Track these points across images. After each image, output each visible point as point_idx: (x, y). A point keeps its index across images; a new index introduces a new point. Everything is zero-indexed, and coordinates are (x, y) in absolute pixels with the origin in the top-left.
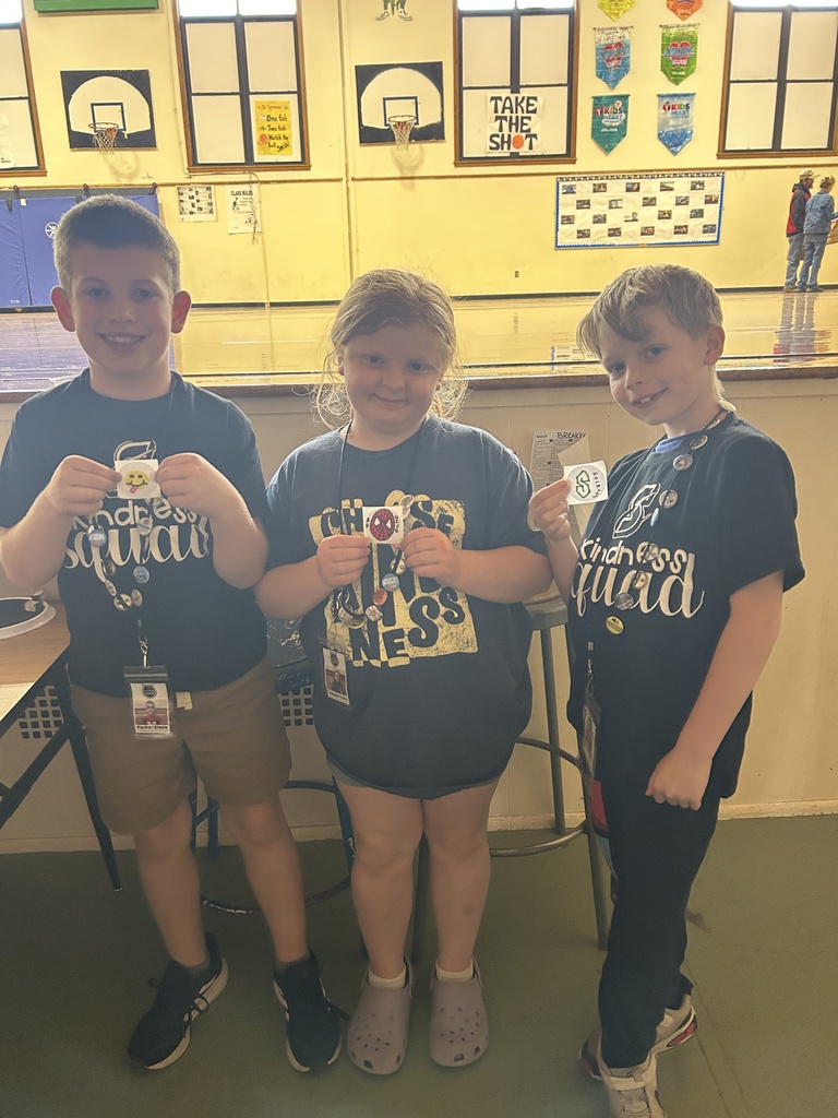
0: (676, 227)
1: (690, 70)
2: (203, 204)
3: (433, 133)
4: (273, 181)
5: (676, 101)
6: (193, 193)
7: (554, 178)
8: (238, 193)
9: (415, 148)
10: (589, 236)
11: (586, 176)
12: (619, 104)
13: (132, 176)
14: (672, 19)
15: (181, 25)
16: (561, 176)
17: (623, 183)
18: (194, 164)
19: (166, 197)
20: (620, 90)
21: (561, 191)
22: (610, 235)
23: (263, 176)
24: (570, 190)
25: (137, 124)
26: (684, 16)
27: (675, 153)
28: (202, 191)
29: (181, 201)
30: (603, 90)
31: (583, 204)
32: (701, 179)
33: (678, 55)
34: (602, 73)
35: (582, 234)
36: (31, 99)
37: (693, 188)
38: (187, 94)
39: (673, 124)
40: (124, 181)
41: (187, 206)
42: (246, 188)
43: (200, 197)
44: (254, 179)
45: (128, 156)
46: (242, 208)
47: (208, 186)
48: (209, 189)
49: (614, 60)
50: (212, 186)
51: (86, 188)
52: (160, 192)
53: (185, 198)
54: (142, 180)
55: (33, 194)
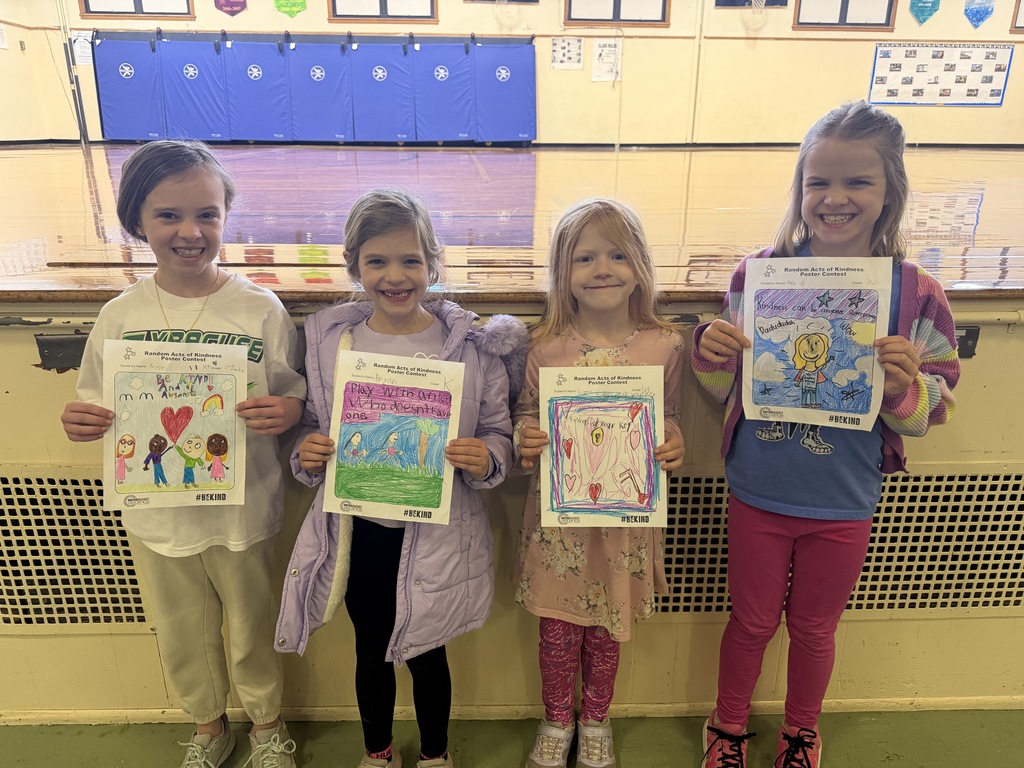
0: (969, 90)
2: (573, 55)
4: (636, 37)
6: (566, 45)
7: (874, 43)
8: (605, 46)
10: (896, 95)
11: (900, 43)
13: (511, 29)
16: (880, 42)
17: (931, 51)
18: (569, 20)
19: (542, 47)
21: (878, 56)
22: (914, 95)
23: (628, 31)
24: (886, 55)
27: (976, 26)
28: (574, 42)
29: (554, 51)
31: (896, 67)
32: (994, 50)
35: (892, 93)
37: (987, 58)
40: (505, 32)
41: (559, 55)
42: (612, 41)
43: (571, 48)
44: (621, 34)
45: (514, 9)
46: (606, 59)
47: (579, 38)
48: (579, 41)
50: (583, 39)
51: (473, 38)
52: (537, 42)
53: (558, 48)
54: (521, 31)
55: (426, 40)
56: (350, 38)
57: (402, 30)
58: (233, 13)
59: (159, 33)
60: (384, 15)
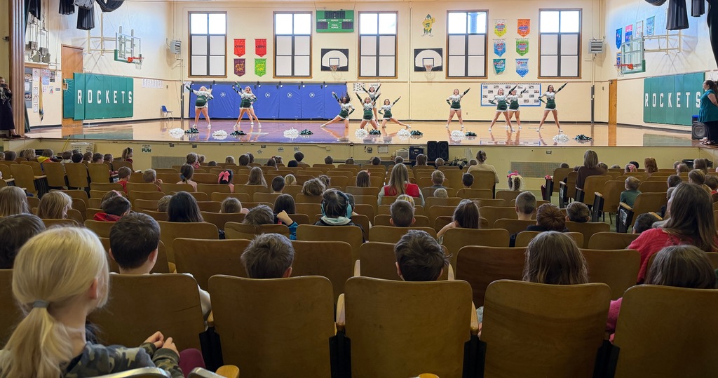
1: (526, 51)
3: (439, 69)
4: (385, 82)
5: (522, 61)
6: (358, 85)
7: (480, 83)
9: (433, 73)
11: (491, 83)
12: (502, 61)
13: (340, 79)
14: (520, 37)
15: (360, 36)
16: (483, 83)
17: (505, 85)
18: (359, 76)
19: (349, 86)
20: (502, 57)
21: (482, 88)
23: (382, 80)
24: (486, 87)
25: (343, 64)
26: (524, 36)
27: (522, 77)
28: (362, 84)
29: (354, 87)
30: (497, 57)
31: (491, 92)
32: (533, 85)
33: (522, 47)
34: (496, 52)
36: (311, 56)
38: (360, 56)
39: (521, 68)
40: (337, 81)
41: (356, 89)
45: (339, 73)
49: (500, 49)
51: (324, 83)
52: (348, 84)
53: (356, 86)
54: (342, 81)
55: (307, 84)
56: (280, 83)
57: (299, 80)
58: (240, 76)
59: (214, 82)
60: (293, 75)
